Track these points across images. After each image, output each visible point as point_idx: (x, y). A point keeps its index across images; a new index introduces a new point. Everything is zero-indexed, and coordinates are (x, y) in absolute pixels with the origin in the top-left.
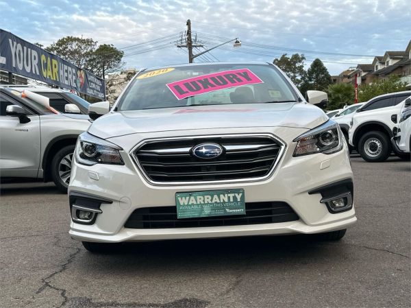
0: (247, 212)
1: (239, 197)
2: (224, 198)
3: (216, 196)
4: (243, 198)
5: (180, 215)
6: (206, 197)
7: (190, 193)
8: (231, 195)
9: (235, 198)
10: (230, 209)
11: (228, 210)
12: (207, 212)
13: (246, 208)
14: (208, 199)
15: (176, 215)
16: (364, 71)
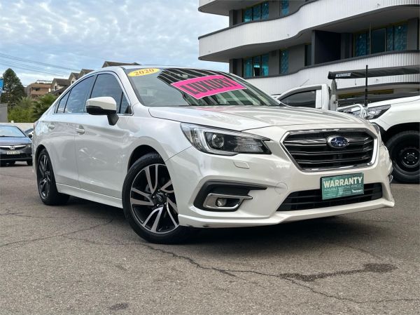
0: (365, 192)
1: (360, 180)
2: (351, 181)
3: (346, 180)
4: (362, 180)
5: (325, 197)
6: (341, 180)
7: (331, 177)
8: (355, 178)
9: (358, 180)
10: (355, 190)
11: (354, 191)
12: (341, 193)
13: (365, 188)
14: (341, 182)
15: (321, 197)
16: (60, 85)
